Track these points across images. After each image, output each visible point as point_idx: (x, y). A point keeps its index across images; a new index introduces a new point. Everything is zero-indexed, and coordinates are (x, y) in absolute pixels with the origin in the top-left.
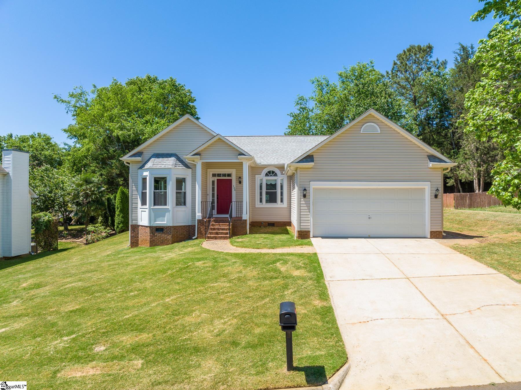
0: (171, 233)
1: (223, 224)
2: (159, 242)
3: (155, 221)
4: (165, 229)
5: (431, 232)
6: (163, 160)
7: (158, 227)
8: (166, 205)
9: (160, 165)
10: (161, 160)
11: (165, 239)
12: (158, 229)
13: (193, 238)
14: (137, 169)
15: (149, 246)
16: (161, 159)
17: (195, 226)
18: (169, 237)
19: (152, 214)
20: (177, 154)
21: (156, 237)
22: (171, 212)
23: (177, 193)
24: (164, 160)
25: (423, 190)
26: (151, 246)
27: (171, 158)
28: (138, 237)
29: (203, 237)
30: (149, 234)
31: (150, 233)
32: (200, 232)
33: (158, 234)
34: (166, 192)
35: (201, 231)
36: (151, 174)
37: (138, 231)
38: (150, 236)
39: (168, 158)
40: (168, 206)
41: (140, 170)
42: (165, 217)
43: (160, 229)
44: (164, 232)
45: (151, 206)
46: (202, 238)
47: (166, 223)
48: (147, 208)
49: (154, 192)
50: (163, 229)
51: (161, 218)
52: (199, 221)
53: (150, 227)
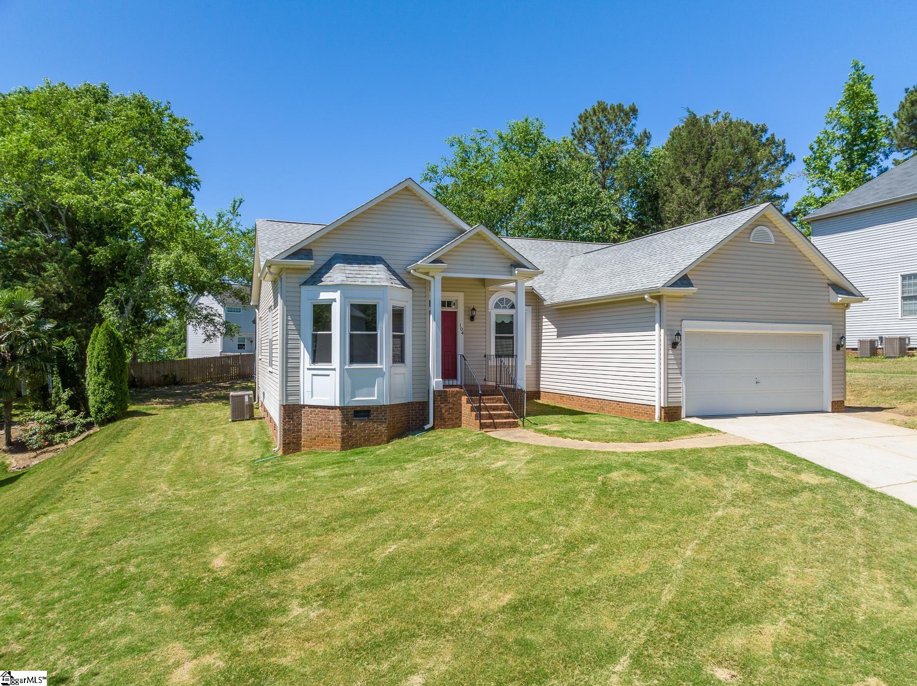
0: (385, 419)
1: (488, 399)
2: (360, 439)
3: (353, 396)
4: (374, 411)
5: (833, 402)
6: (362, 269)
7: (358, 409)
8: (375, 361)
9: (361, 280)
10: (358, 269)
11: (374, 433)
12: (360, 411)
13: (426, 427)
14: (298, 285)
15: (340, 448)
16: (356, 267)
17: (427, 403)
18: (383, 428)
19: (348, 381)
20: (384, 257)
21: (355, 428)
22: (386, 377)
23: (394, 337)
24: (365, 269)
25: (819, 338)
26: (344, 448)
27: (377, 266)
28: (300, 431)
29: (444, 425)
30: (339, 423)
31: (342, 422)
32: (438, 415)
33: (359, 424)
34: (376, 335)
35: (442, 414)
36: (344, 297)
37: (300, 418)
38: (343, 427)
39: (369, 264)
40: (381, 365)
41: (304, 289)
42: (375, 387)
43: (363, 413)
44: (372, 417)
45: (345, 364)
46: (443, 427)
47: (375, 398)
48: (334, 369)
49: (351, 336)
50: (369, 411)
51: (365, 390)
52: (437, 394)
53: (341, 408)
